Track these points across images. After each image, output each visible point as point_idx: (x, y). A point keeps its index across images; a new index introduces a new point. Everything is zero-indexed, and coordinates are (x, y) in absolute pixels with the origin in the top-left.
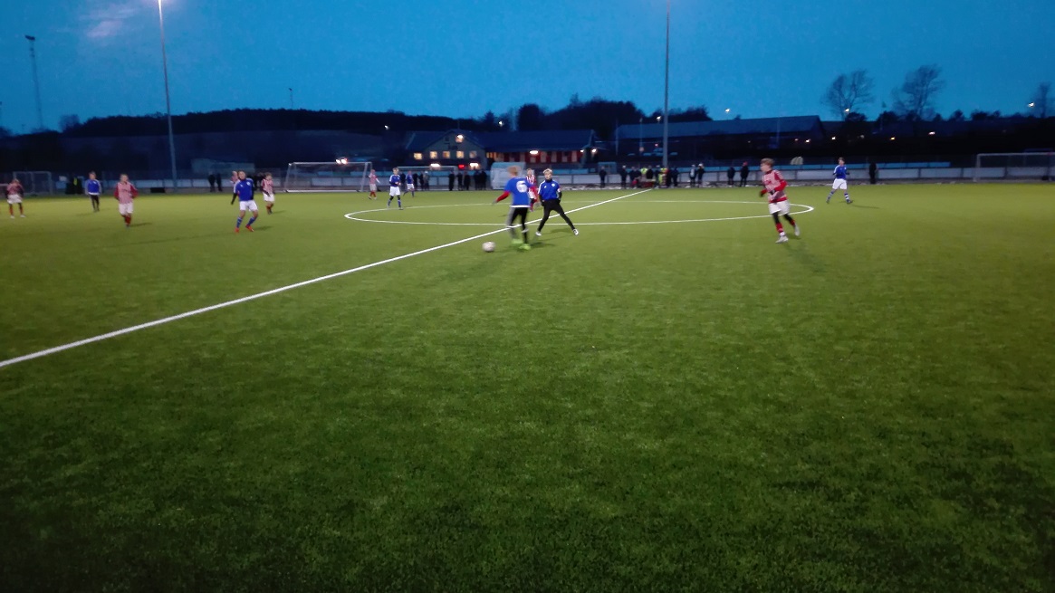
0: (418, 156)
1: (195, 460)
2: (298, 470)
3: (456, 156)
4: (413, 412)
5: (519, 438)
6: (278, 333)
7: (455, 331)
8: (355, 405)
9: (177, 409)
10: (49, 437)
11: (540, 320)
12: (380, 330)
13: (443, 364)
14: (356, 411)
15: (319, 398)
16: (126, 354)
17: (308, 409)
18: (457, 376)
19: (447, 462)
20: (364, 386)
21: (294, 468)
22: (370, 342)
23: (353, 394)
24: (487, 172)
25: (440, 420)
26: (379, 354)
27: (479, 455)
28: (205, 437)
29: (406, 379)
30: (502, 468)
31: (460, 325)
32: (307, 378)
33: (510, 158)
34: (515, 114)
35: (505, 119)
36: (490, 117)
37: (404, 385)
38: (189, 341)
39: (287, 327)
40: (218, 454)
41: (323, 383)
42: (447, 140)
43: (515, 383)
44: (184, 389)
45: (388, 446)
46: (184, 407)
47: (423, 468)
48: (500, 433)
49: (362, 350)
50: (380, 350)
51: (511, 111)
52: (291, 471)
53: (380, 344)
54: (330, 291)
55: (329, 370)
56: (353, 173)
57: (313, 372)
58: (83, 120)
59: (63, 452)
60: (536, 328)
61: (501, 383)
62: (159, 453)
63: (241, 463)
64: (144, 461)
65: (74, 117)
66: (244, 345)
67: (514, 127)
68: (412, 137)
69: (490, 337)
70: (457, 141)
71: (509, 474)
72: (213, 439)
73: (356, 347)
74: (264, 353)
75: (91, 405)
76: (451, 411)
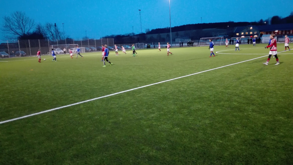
0: (238, 34)
1: (181, 116)
2: (208, 122)
3: (250, 34)
4: (241, 110)
5: (278, 121)
6: (200, 84)
7: (253, 87)
8: (223, 106)
9: (176, 103)
10: (147, 107)
11: (283, 85)
12: (229, 85)
13: (250, 96)
14: (224, 108)
15: (213, 103)
16: (163, 88)
17: (210, 106)
18: (255, 100)
19: (253, 126)
20: (225, 101)
21: (207, 122)
22: (226, 88)
23: (222, 103)
24: (261, 38)
25: (250, 113)
26: (229, 92)
27: (264, 125)
28: (183, 111)
29: (238, 100)
30: (273, 130)
31: (254, 85)
32: (209, 97)
33: (268, 34)
34: (270, 19)
35: (267, 21)
36: (261, 21)
37: (238, 101)
38: (177, 85)
39: (202, 83)
40: (187, 115)
41: (213, 99)
42: (247, 29)
43: (275, 104)
44: (177, 97)
45: (234, 119)
46: (177, 102)
47: (246, 127)
48: (271, 119)
49: (224, 90)
50: (229, 91)
51: (269, 19)
52: (207, 123)
53: (229, 89)
54: (213, 73)
55: (215, 95)
56: (218, 40)
57: (210, 96)
58: (150, 30)
59: (150, 110)
60: (281, 87)
61: (271, 103)
62: (172, 113)
63: (193, 118)
64: (169, 115)
65: (149, 29)
66: (191, 87)
67: (270, 23)
68: (236, 28)
69: (265, 89)
70: (250, 29)
71: (275, 132)
72: (185, 111)
73: (222, 89)
74: (196, 89)
75: (156, 100)
76: (253, 111)
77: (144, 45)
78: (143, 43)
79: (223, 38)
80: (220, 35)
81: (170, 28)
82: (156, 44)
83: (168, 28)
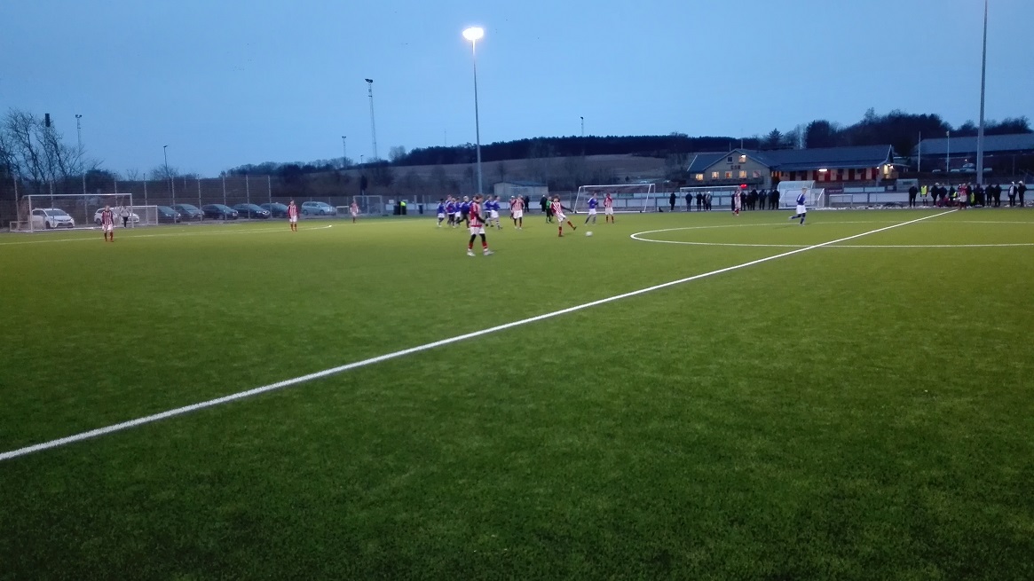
0: (700, 177)
1: (507, 483)
2: (606, 506)
3: (739, 176)
4: (722, 452)
5: (851, 497)
6: (577, 352)
7: (757, 362)
8: (659, 437)
9: (489, 425)
10: (377, 445)
11: (854, 355)
12: (677, 356)
13: (748, 398)
14: (660, 445)
15: (621, 425)
16: (443, 365)
17: (611, 436)
18: (766, 414)
19: (768, 518)
20: (665, 417)
21: (602, 503)
22: (666, 368)
23: (654, 425)
25: (753, 465)
26: (677, 382)
27: (805, 514)
28: (516, 458)
29: (710, 413)
30: (836, 534)
31: (762, 356)
32: (609, 403)
33: (797, 177)
34: (802, 132)
35: (792, 138)
36: (775, 136)
37: (707, 419)
38: (496, 356)
39: (584, 346)
40: (526, 478)
41: (624, 410)
42: (730, 160)
43: (837, 428)
44: (494, 404)
45: (699, 489)
46: (494, 423)
47: (742, 523)
48: (828, 489)
49: (660, 376)
50: (678, 378)
51: (798, 129)
52: (600, 507)
53: (678, 371)
54: (623, 311)
55: (629, 396)
57: (613, 396)
58: (408, 151)
59: (390, 460)
60: (851, 363)
61: (820, 426)
62: (474, 471)
63: (550, 491)
64: (461, 479)
66: (547, 363)
67: (801, 144)
68: (693, 158)
69: (798, 371)
70: (740, 161)
71: (845, 542)
72: (523, 459)
73: (653, 372)
74: (564, 373)
75: (414, 414)
76: (765, 456)
77: (382, 204)
78: (381, 197)
79: (652, 186)
80: (643, 178)
81: (476, 146)
82: (427, 202)
83: (469, 148)
